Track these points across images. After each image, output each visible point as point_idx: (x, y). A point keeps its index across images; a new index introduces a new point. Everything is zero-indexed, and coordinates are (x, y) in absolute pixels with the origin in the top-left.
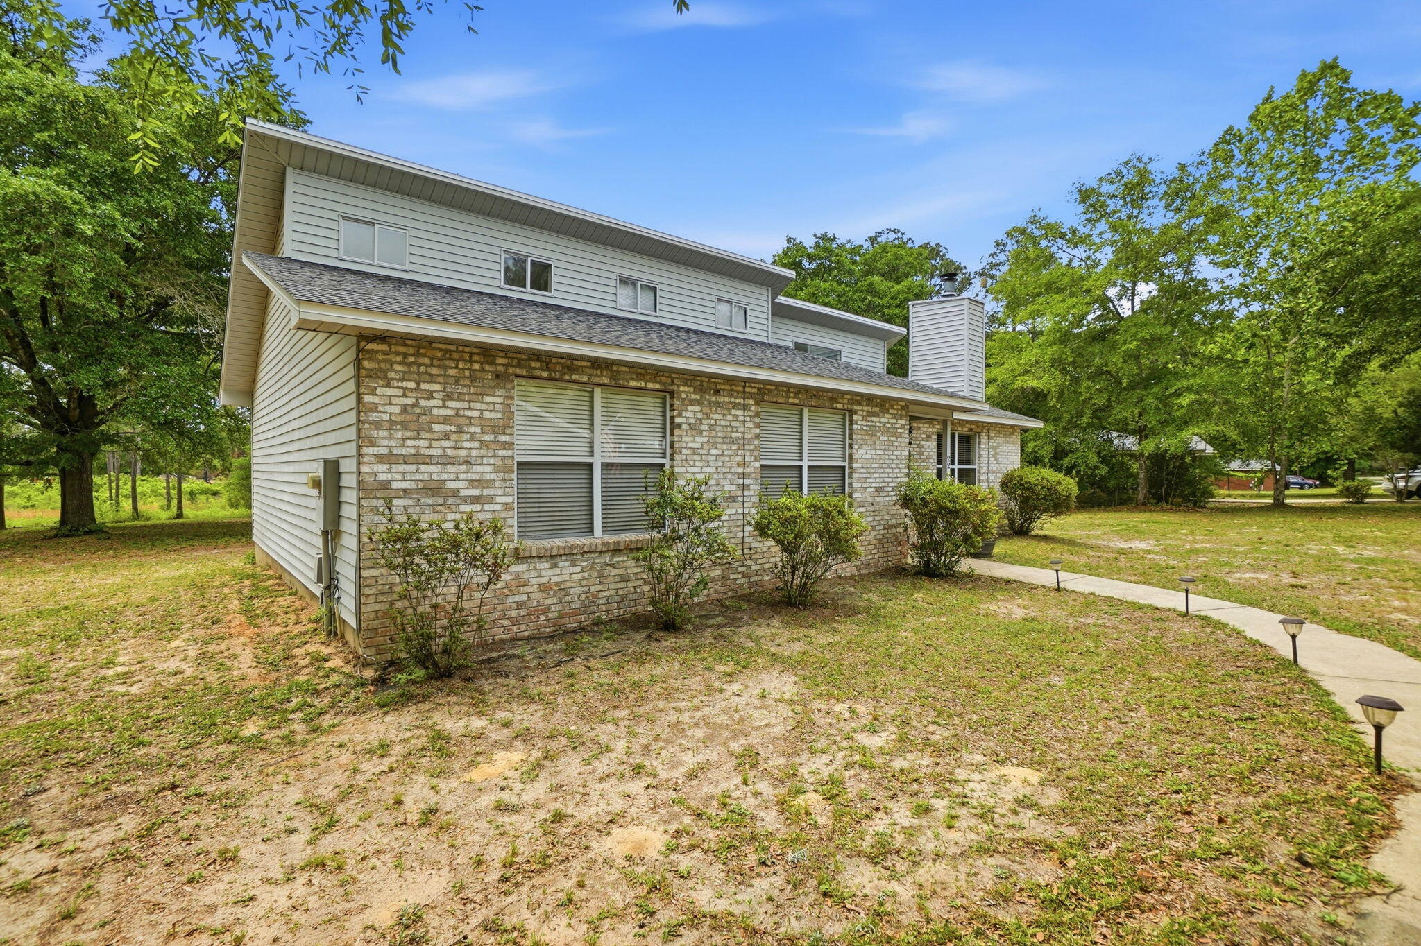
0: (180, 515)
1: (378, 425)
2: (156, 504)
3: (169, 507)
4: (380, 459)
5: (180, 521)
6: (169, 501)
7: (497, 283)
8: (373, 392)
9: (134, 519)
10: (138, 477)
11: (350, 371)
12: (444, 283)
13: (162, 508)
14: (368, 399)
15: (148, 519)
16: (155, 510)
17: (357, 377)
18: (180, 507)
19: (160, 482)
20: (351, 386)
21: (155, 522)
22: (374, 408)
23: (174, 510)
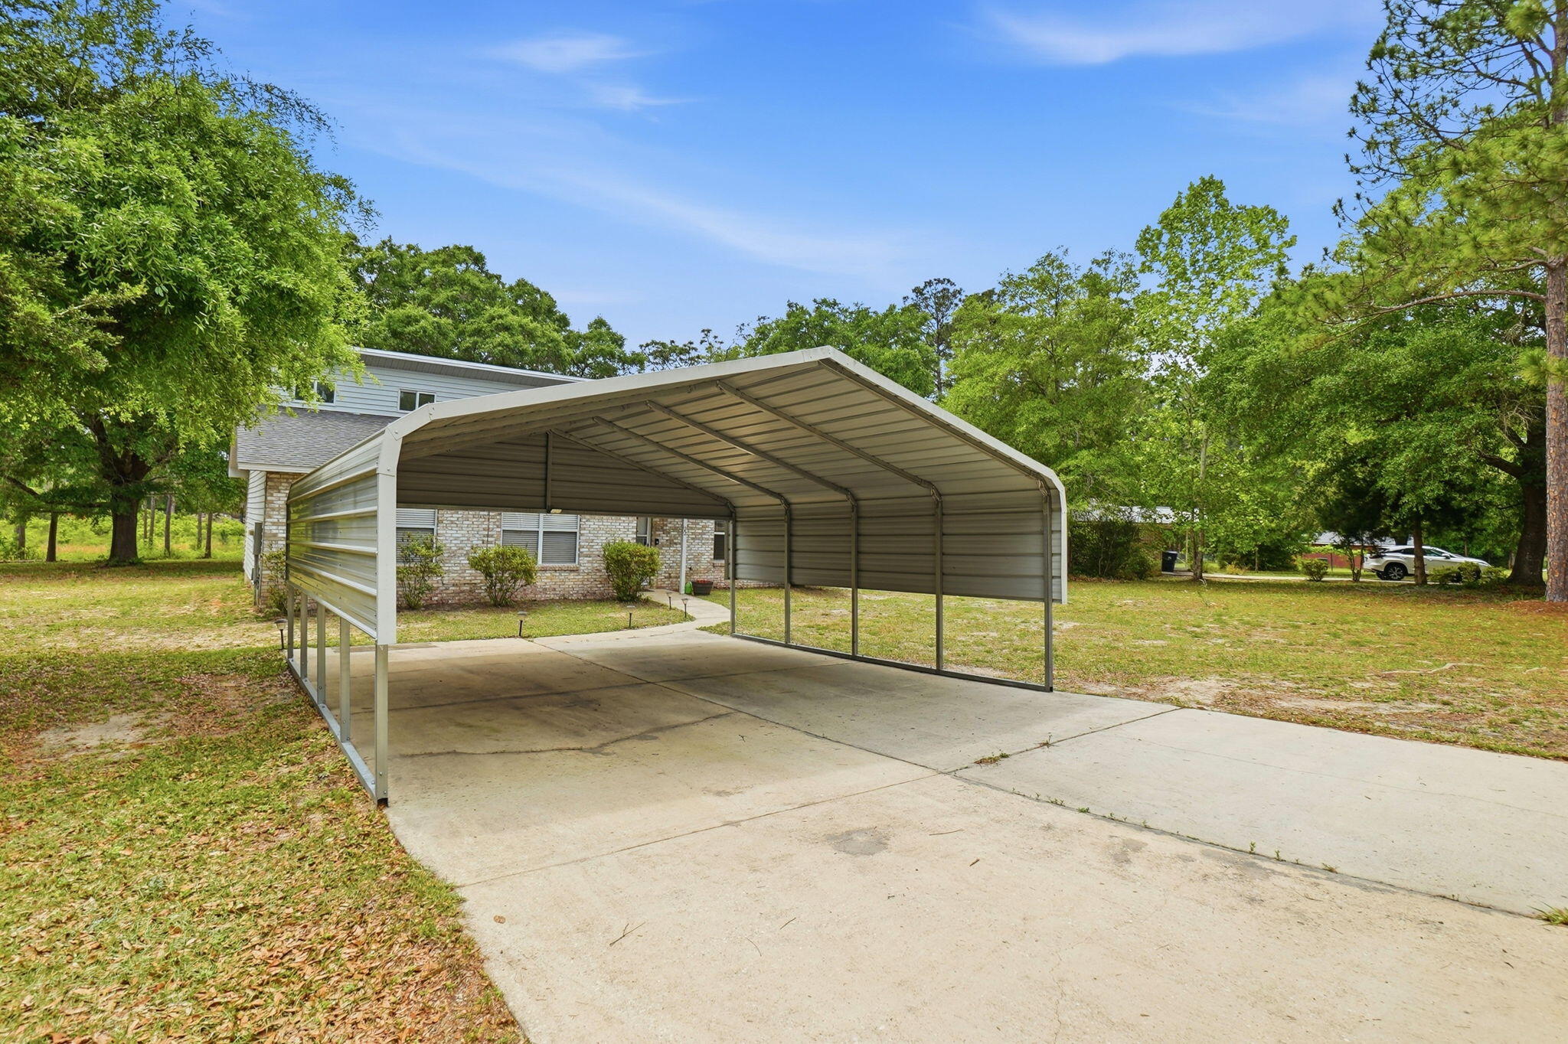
0: (208, 555)
1: (273, 509)
2: (187, 544)
3: (199, 547)
4: (274, 524)
5: (207, 560)
6: (200, 541)
7: (394, 409)
8: (272, 495)
9: (165, 557)
10: (173, 514)
11: (263, 486)
12: (358, 412)
13: (193, 547)
14: (269, 498)
15: (178, 558)
16: (186, 548)
17: (266, 489)
18: (208, 547)
19: (192, 521)
20: (263, 492)
21: (185, 560)
22: (272, 502)
23: (204, 550)
